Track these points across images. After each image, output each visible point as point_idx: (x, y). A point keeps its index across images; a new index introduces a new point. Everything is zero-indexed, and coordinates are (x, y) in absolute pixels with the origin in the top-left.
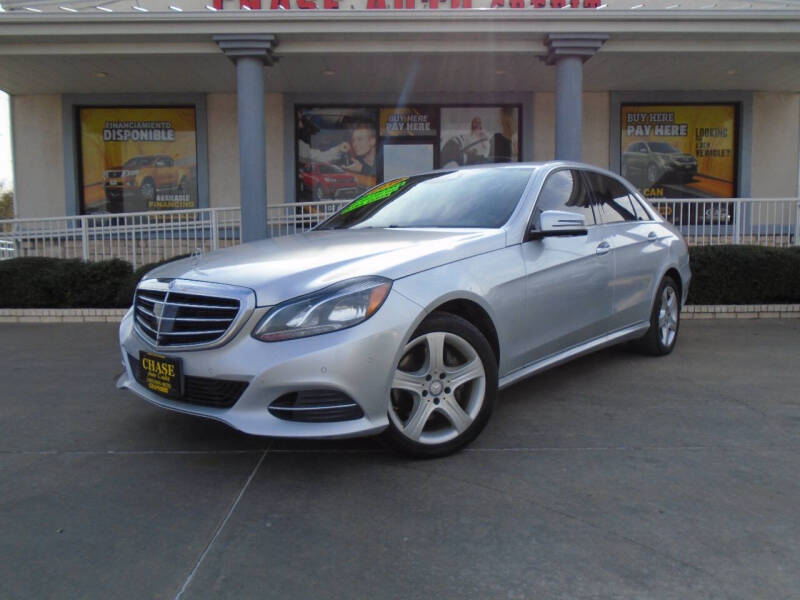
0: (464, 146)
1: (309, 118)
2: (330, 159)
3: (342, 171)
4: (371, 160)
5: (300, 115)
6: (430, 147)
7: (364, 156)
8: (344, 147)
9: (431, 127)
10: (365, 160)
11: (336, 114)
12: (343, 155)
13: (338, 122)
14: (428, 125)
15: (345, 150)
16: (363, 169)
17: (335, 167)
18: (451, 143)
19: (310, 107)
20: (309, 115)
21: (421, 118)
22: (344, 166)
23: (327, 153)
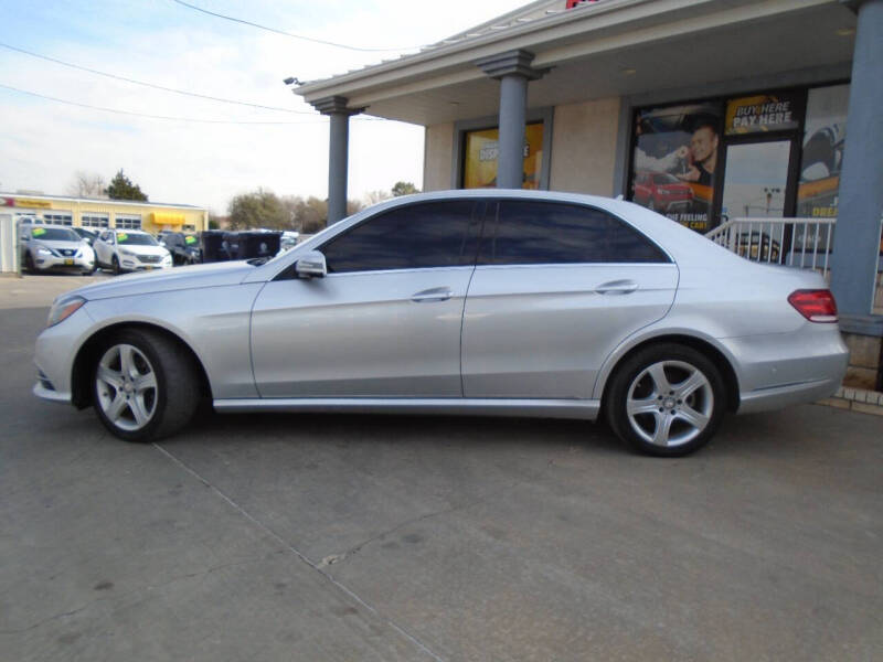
0: (837, 139)
1: (647, 121)
2: (666, 167)
3: (676, 180)
4: (711, 167)
5: (639, 120)
6: (786, 146)
7: (704, 161)
8: (682, 152)
9: (793, 117)
10: (705, 167)
11: (676, 114)
12: (679, 161)
13: (678, 123)
14: (788, 114)
15: (682, 156)
16: (700, 178)
17: (670, 176)
18: (819, 137)
19: (650, 108)
20: (647, 118)
21: (779, 106)
22: (679, 176)
23: (662, 160)
